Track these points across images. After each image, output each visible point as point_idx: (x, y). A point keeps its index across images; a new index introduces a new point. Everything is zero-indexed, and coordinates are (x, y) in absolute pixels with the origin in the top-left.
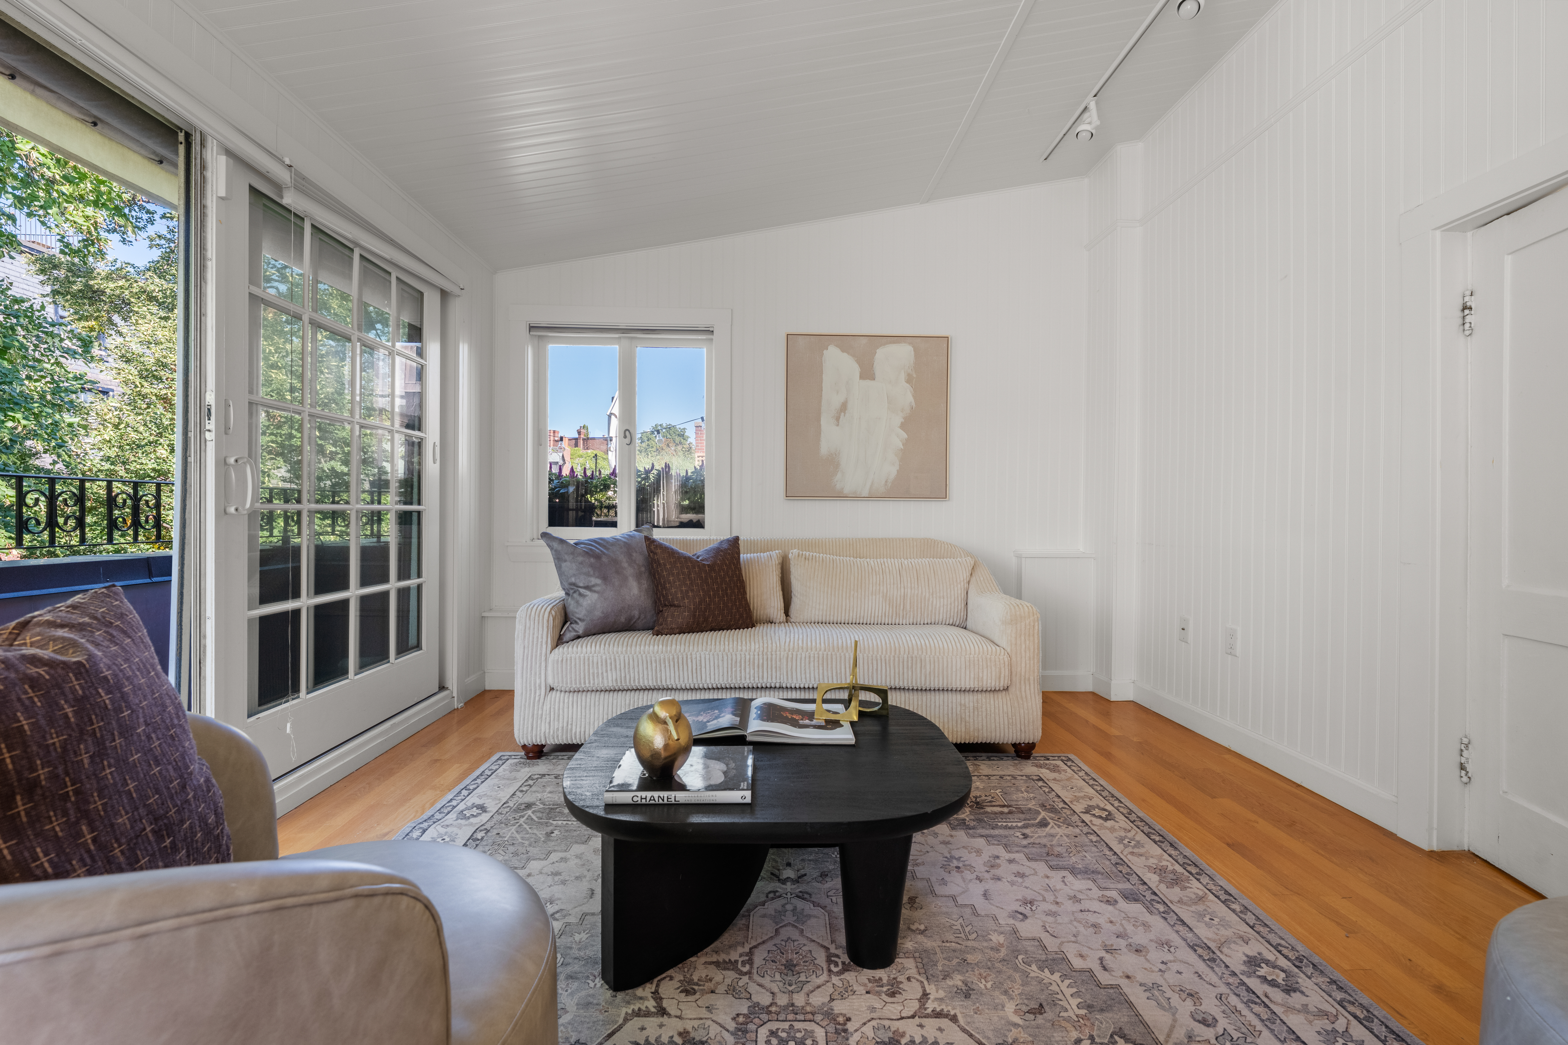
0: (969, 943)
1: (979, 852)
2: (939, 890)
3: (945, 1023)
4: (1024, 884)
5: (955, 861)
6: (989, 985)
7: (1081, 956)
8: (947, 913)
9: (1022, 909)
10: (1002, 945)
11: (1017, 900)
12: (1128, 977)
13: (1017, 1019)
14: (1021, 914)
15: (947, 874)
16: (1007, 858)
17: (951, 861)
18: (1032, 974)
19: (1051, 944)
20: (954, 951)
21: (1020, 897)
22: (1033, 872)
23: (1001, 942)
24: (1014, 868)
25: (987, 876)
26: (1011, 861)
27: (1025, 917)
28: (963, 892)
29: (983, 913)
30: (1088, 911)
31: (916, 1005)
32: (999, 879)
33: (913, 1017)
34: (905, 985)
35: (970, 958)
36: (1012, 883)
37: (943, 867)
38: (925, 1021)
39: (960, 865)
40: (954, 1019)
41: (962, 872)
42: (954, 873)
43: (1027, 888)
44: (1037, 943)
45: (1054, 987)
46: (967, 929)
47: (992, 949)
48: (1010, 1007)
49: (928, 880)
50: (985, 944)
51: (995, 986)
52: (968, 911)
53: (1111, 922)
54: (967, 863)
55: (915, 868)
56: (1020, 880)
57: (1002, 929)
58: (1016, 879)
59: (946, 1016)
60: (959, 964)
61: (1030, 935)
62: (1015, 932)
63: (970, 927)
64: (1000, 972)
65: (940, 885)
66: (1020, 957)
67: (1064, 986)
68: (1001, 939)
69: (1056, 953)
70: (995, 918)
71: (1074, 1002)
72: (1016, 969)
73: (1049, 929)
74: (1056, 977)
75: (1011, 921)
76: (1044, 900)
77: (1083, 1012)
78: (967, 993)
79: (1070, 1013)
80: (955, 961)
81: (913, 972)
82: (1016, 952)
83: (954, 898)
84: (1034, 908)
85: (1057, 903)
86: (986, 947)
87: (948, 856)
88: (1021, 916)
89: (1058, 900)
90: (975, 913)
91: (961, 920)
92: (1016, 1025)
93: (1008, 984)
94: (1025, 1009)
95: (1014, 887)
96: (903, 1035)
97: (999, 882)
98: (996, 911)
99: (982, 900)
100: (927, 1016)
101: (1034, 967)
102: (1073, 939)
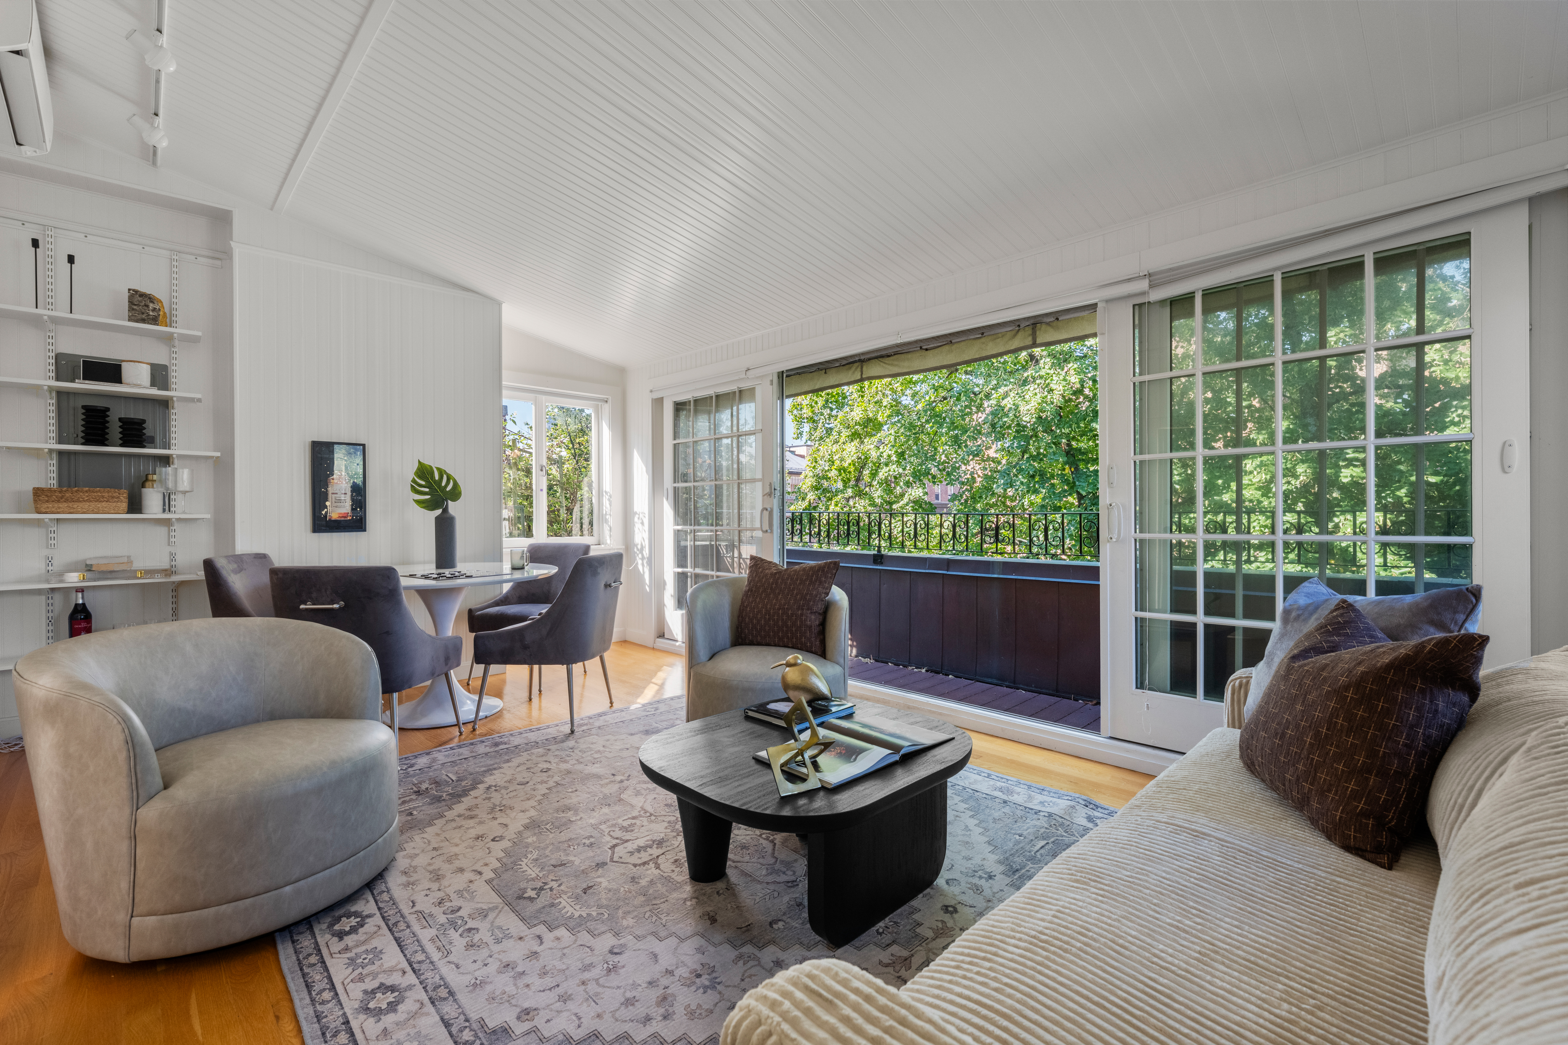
0: (647, 908)
1: (691, 1014)
2: (698, 941)
3: (639, 862)
4: (622, 990)
5: (707, 983)
6: (622, 889)
7: (558, 939)
8: (677, 923)
9: (617, 958)
10: (623, 918)
11: (623, 967)
12: (521, 938)
13: (599, 880)
14: (616, 954)
15: (704, 961)
16: (654, 1022)
17: (711, 980)
18: (595, 908)
19: (584, 937)
20: (655, 898)
21: (622, 971)
22: (617, 1015)
23: (624, 921)
24: (639, 1010)
25: (664, 982)
26: (648, 1019)
27: (611, 952)
28: (676, 949)
29: (649, 937)
30: (550, 989)
31: (659, 861)
32: (650, 983)
33: (658, 857)
34: (673, 867)
35: (642, 899)
36: (635, 985)
37: (713, 970)
38: (651, 857)
39: (698, 980)
40: (635, 865)
41: (691, 973)
42: (698, 967)
43: (619, 987)
44: (596, 933)
45: (577, 907)
46: (654, 918)
47: (629, 912)
48: (605, 884)
49: (715, 945)
50: (635, 913)
51: (618, 890)
52: (663, 934)
53: (528, 986)
54: (693, 988)
55: (737, 953)
56: (629, 995)
57: (627, 931)
58: (634, 993)
59: (640, 865)
60: (647, 891)
61: (604, 936)
62: (617, 934)
63: (654, 920)
64: (618, 900)
65: (701, 946)
66: (606, 916)
67: (571, 910)
68: (625, 923)
69: (579, 932)
70: (638, 938)
71: (564, 903)
72: (607, 907)
73: (588, 950)
74: (577, 914)
75: (622, 942)
76: (597, 980)
77: (557, 901)
78: (633, 880)
79: (565, 897)
80: (651, 891)
81: (674, 875)
82: (611, 917)
83: (682, 940)
84: (606, 965)
85: (583, 983)
86: (633, 911)
87: (718, 987)
88: (616, 950)
89: (583, 987)
90: (655, 934)
91: (664, 921)
92: (599, 877)
93: (610, 895)
94: (595, 887)
95: (631, 982)
96: (657, 848)
97: (649, 979)
98: (640, 945)
99: (657, 950)
100: (651, 860)
101: (594, 914)
102: (565, 951)
